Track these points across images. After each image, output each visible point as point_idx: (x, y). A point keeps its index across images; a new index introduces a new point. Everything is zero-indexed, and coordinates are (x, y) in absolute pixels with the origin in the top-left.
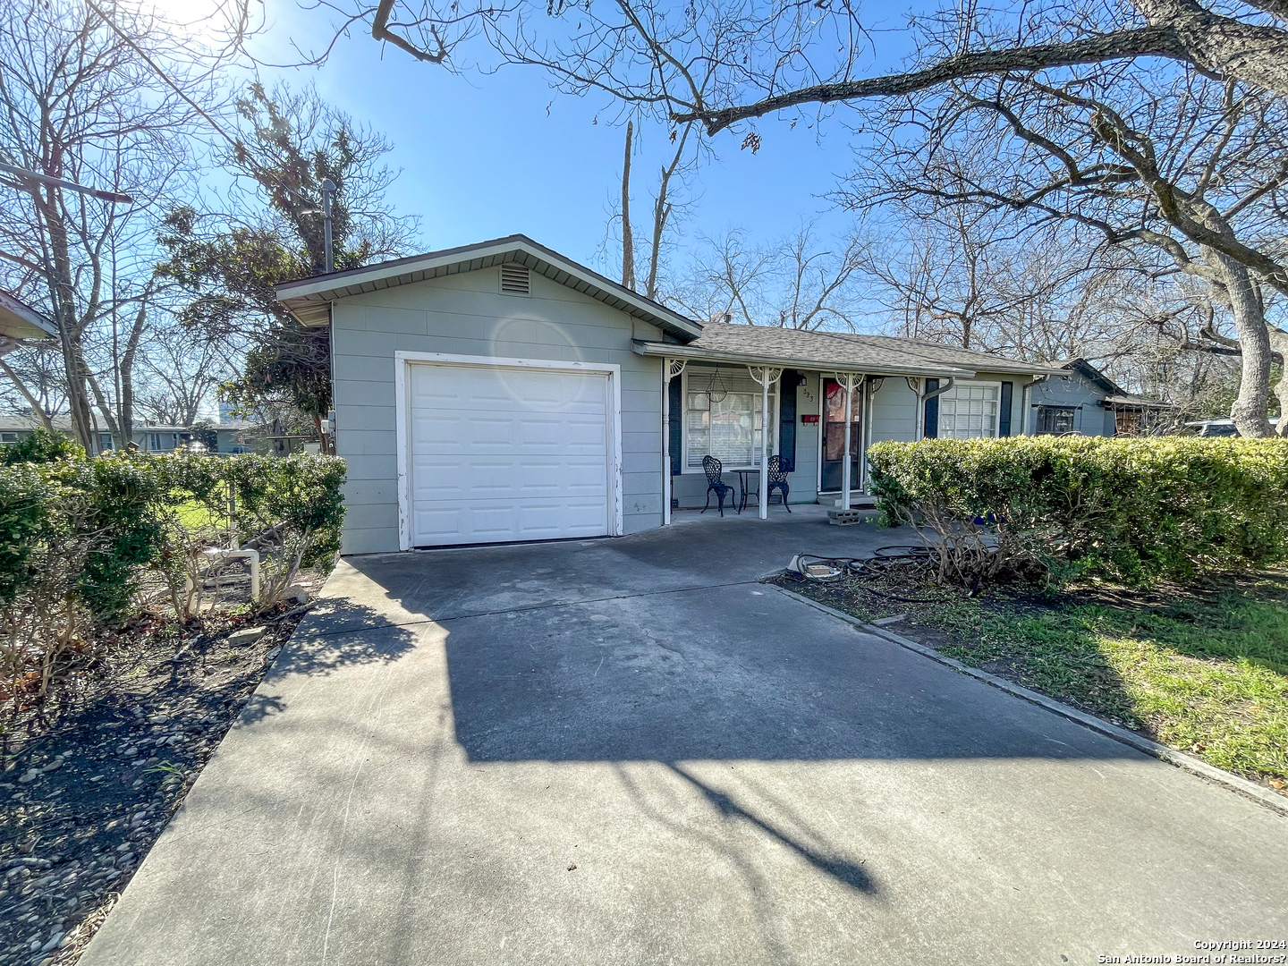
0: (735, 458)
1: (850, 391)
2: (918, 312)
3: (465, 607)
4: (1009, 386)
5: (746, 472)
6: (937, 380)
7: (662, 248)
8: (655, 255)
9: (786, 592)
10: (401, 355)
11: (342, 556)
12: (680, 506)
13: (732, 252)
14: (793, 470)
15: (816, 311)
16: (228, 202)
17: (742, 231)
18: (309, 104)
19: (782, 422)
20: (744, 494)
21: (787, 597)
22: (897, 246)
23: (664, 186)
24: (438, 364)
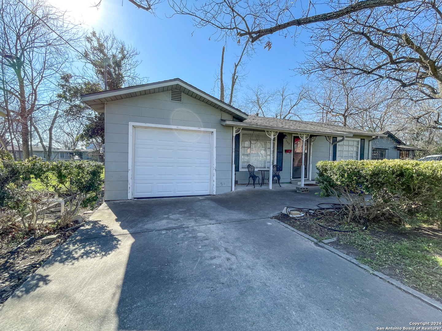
0: (259, 165)
1: (304, 141)
2: (327, 113)
3: (146, 227)
4: (363, 141)
5: (264, 171)
6: (336, 138)
7: (234, 91)
8: (232, 93)
9: (282, 223)
10: (131, 124)
11: (105, 201)
12: (239, 183)
13: (259, 93)
14: (281, 170)
15: (288, 114)
16: (82, 72)
17: (262, 86)
18: (111, 38)
19: (278, 152)
20: (263, 179)
21: (282, 226)
22: (318, 90)
23: (235, 69)
24: (146, 128)
